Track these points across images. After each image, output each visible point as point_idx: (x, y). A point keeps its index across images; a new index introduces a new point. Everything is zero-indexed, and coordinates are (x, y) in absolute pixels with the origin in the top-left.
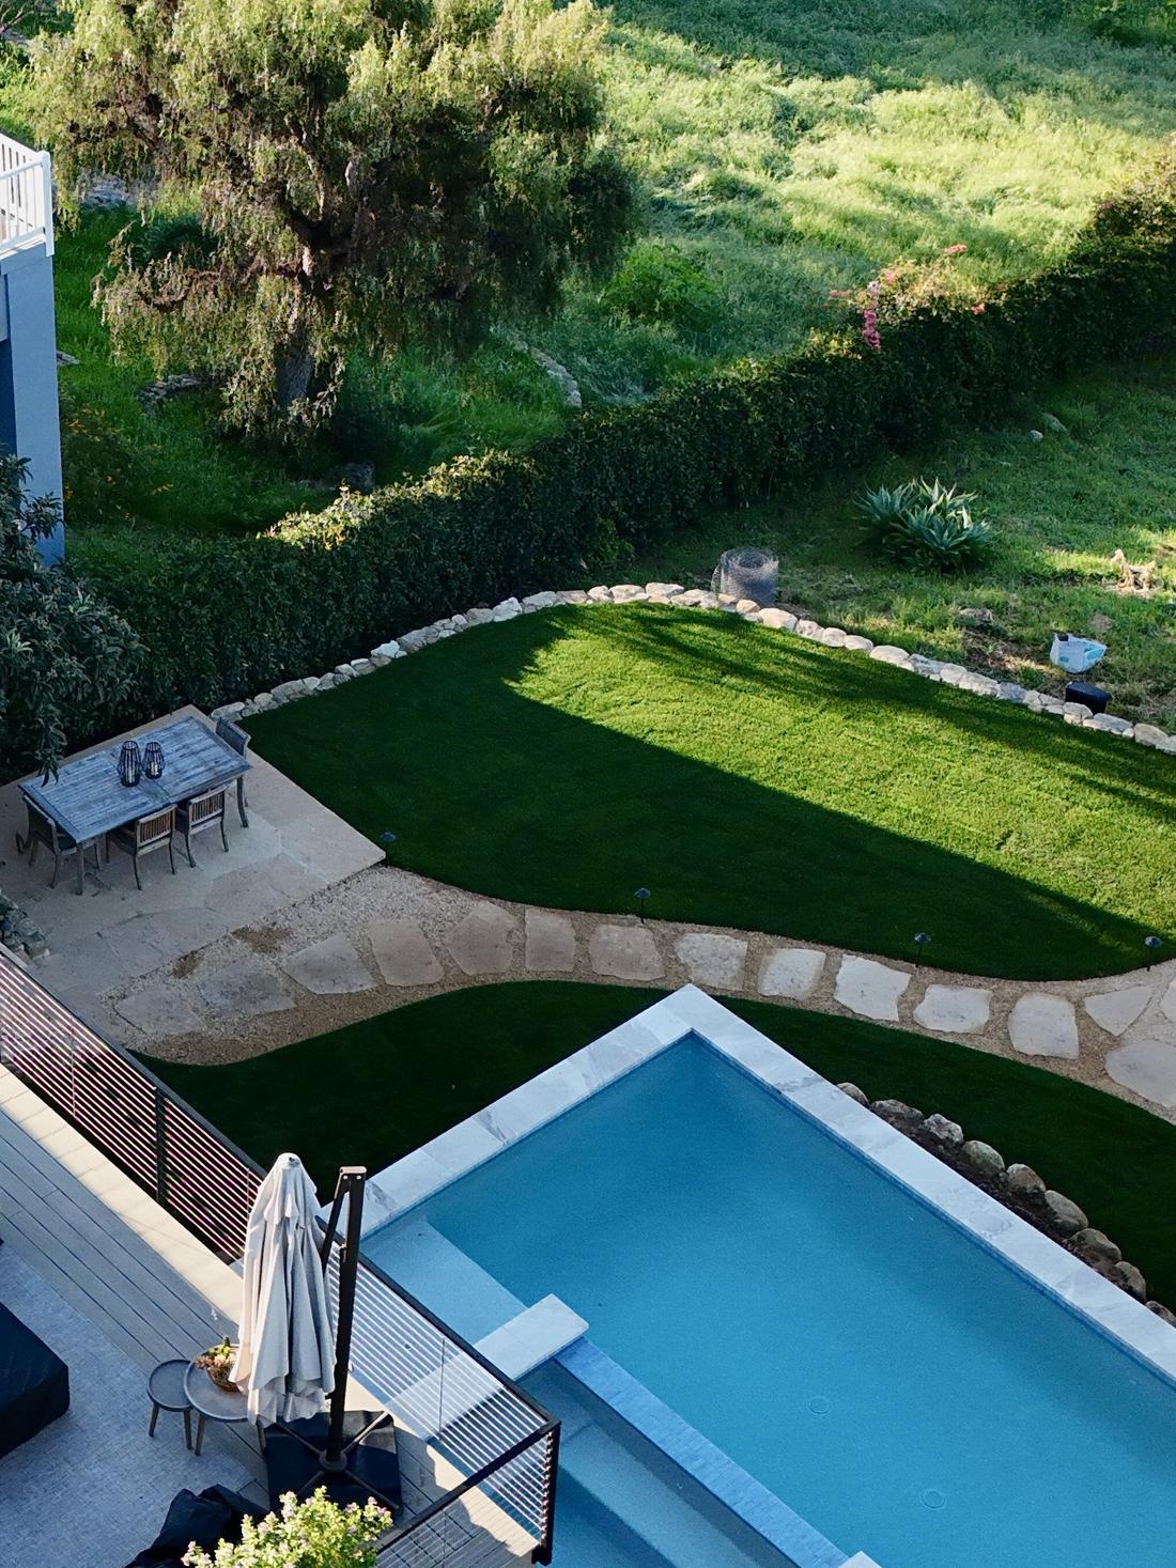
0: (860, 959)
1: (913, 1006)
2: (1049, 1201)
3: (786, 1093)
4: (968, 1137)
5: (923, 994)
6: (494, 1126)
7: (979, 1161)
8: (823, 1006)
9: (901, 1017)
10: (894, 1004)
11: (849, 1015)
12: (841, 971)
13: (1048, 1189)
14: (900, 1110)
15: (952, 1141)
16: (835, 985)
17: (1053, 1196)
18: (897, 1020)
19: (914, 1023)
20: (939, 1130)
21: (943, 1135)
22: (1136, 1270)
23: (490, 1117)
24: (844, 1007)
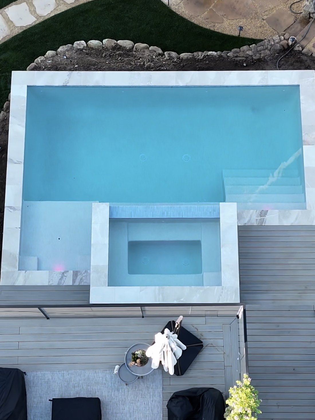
0: (9, 8)
1: (35, 11)
2: (121, 45)
3: (68, 85)
4: (86, 42)
5: (34, 6)
6: (15, 161)
7: (96, 47)
8: (16, 32)
9: (36, 18)
10: (30, 15)
11: (25, 29)
12: (9, 16)
13: (117, 41)
14: (66, 48)
15: (85, 47)
16: (12, 22)
17: (120, 42)
18: (36, 19)
19: (40, 17)
20: (80, 46)
21: (82, 47)
22: (155, 47)
23: (11, 160)
24: (21, 27)
